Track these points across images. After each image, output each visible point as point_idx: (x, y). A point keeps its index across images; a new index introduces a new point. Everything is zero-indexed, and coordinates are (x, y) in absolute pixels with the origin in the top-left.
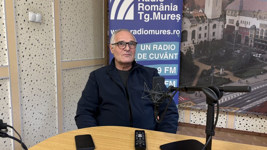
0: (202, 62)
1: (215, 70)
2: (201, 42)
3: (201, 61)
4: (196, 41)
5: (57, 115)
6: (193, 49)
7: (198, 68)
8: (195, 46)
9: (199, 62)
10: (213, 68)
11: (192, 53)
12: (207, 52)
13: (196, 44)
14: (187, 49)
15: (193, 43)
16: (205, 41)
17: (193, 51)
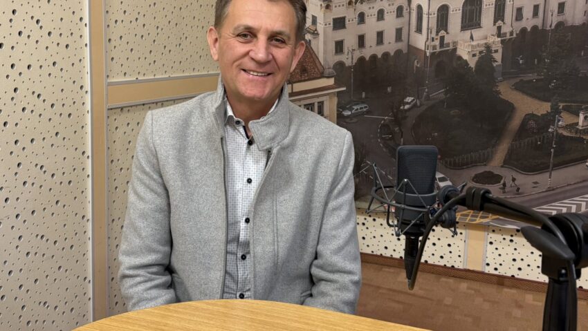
0: (524, 92)
1: (562, 114)
2: (524, 30)
3: (521, 88)
4: (506, 29)
5: (90, 243)
6: (496, 51)
7: (510, 108)
8: (502, 42)
9: (515, 92)
10: (556, 111)
11: (495, 64)
12: (538, 62)
13: (508, 37)
14: (481, 52)
15: (499, 35)
16: (535, 28)
17: (498, 57)
